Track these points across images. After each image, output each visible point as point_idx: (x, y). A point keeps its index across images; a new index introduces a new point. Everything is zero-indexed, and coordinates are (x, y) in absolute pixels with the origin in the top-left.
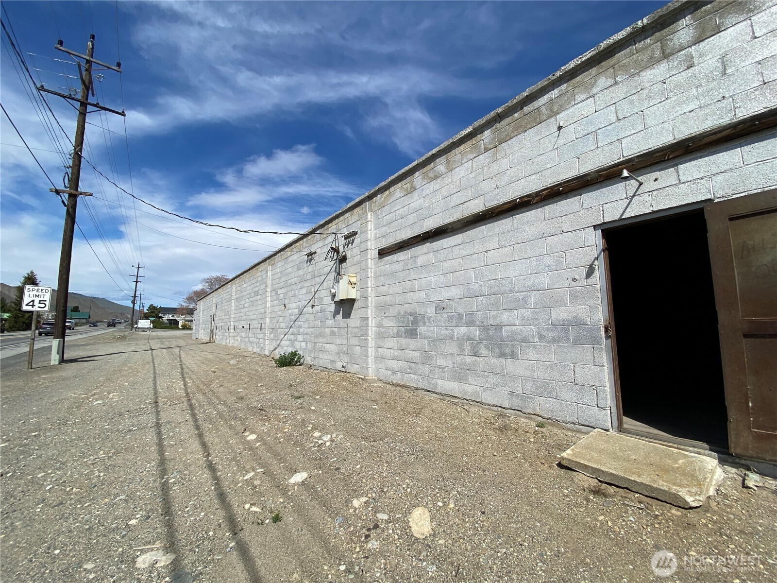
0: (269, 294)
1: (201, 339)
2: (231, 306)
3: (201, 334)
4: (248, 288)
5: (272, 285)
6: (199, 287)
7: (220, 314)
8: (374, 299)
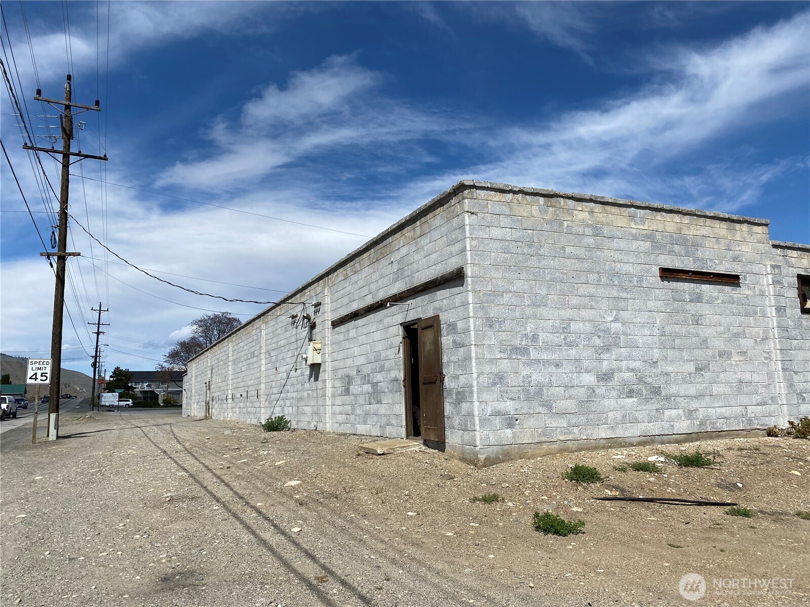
0: (263, 356)
1: (194, 416)
2: (228, 370)
3: (194, 409)
4: (245, 348)
5: (266, 346)
7: (216, 381)
8: (330, 364)
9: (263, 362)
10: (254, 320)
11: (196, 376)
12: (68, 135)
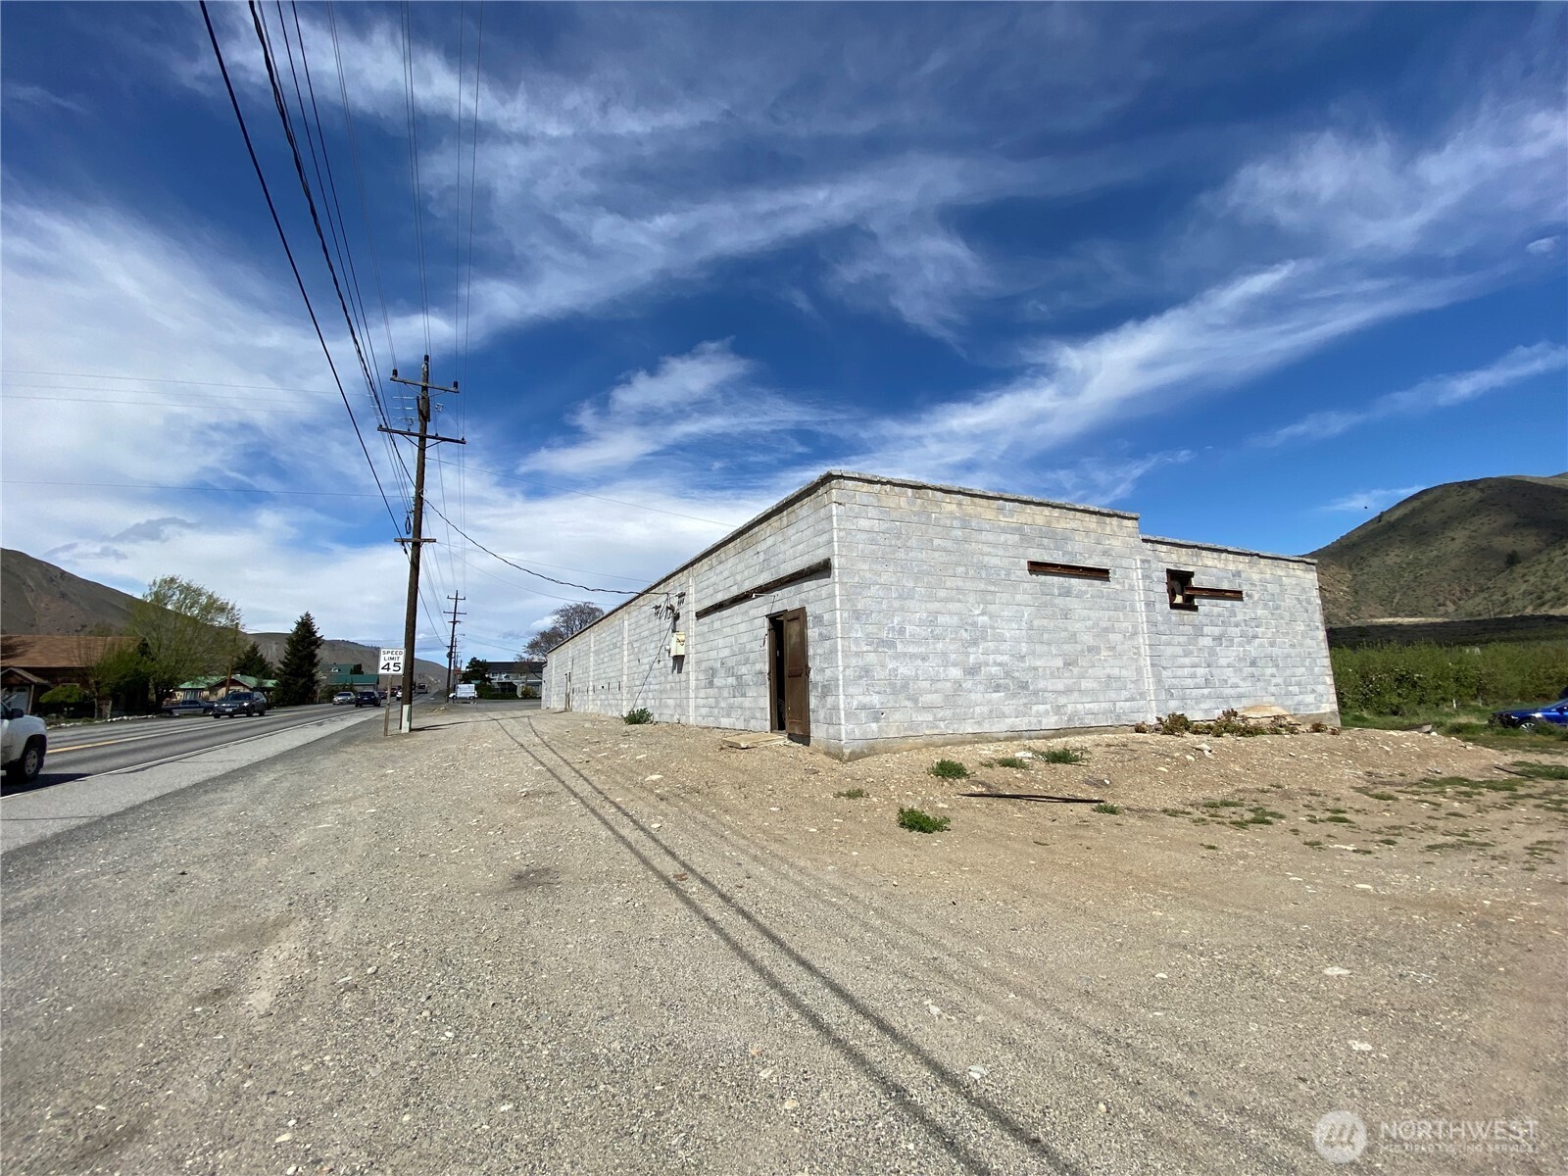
0: (625, 647)
1: (553, 708)
2: (590, 661)
3: (554, 701)
5: (629, 636)
6: (547, 623)
7: (577, 672)
8: (694, 656)
9: (626, 653)
10: (617, 610)
11: (556, 667)
12: (425, 417)
